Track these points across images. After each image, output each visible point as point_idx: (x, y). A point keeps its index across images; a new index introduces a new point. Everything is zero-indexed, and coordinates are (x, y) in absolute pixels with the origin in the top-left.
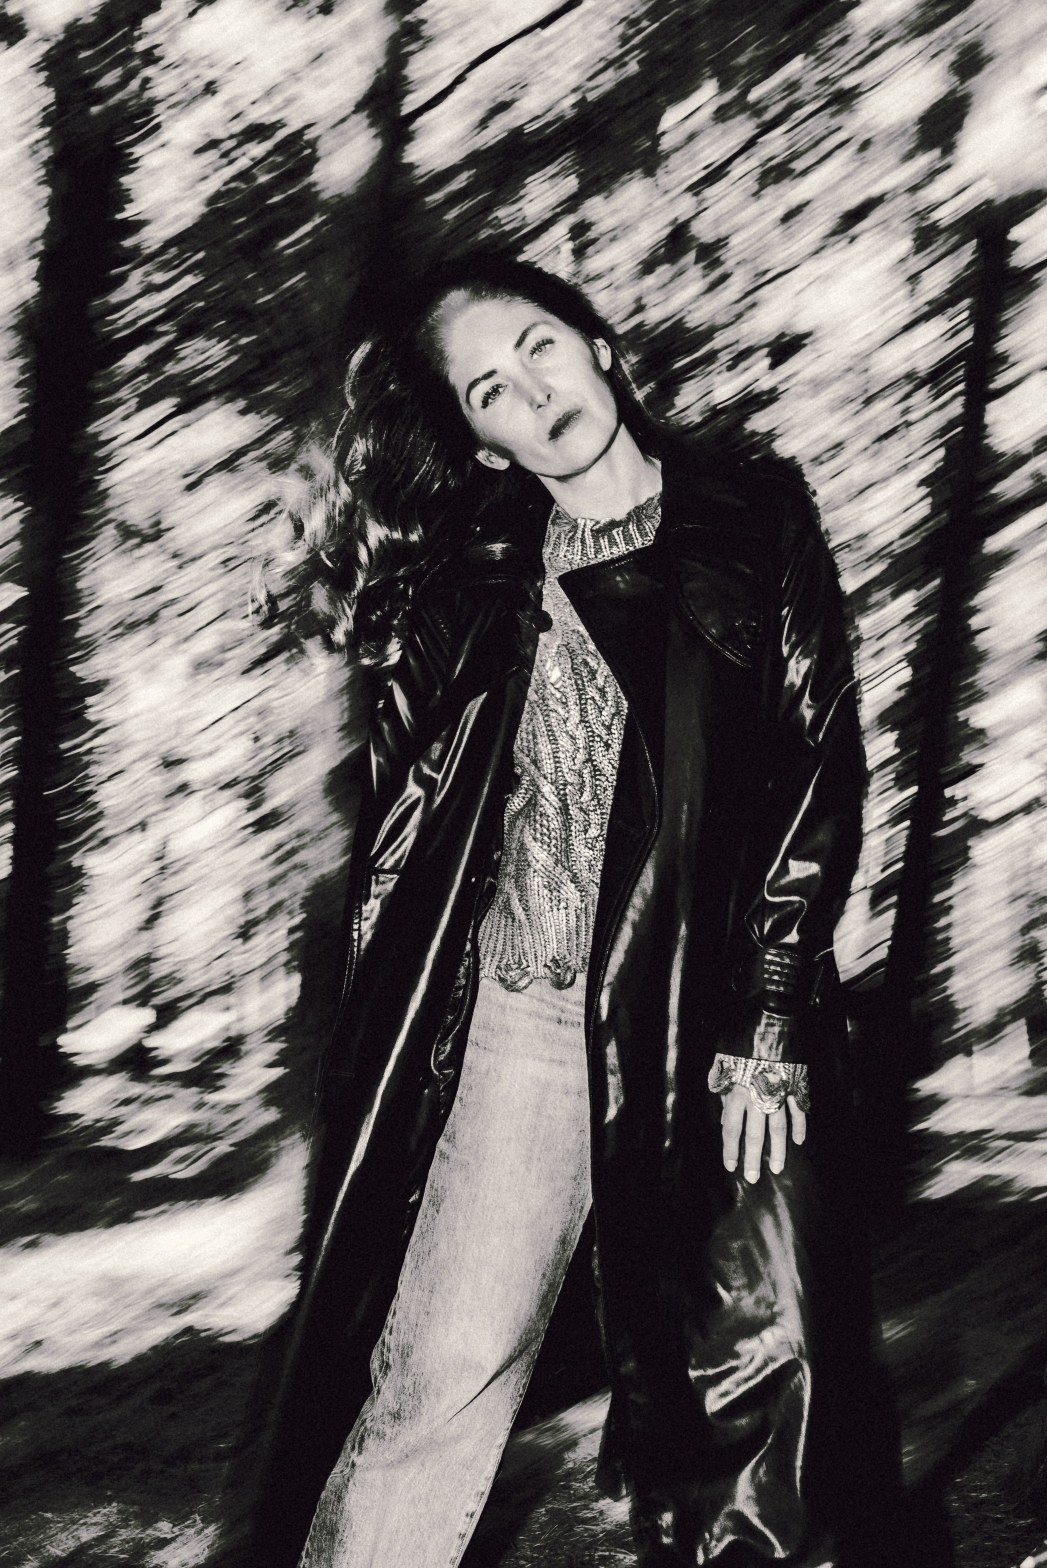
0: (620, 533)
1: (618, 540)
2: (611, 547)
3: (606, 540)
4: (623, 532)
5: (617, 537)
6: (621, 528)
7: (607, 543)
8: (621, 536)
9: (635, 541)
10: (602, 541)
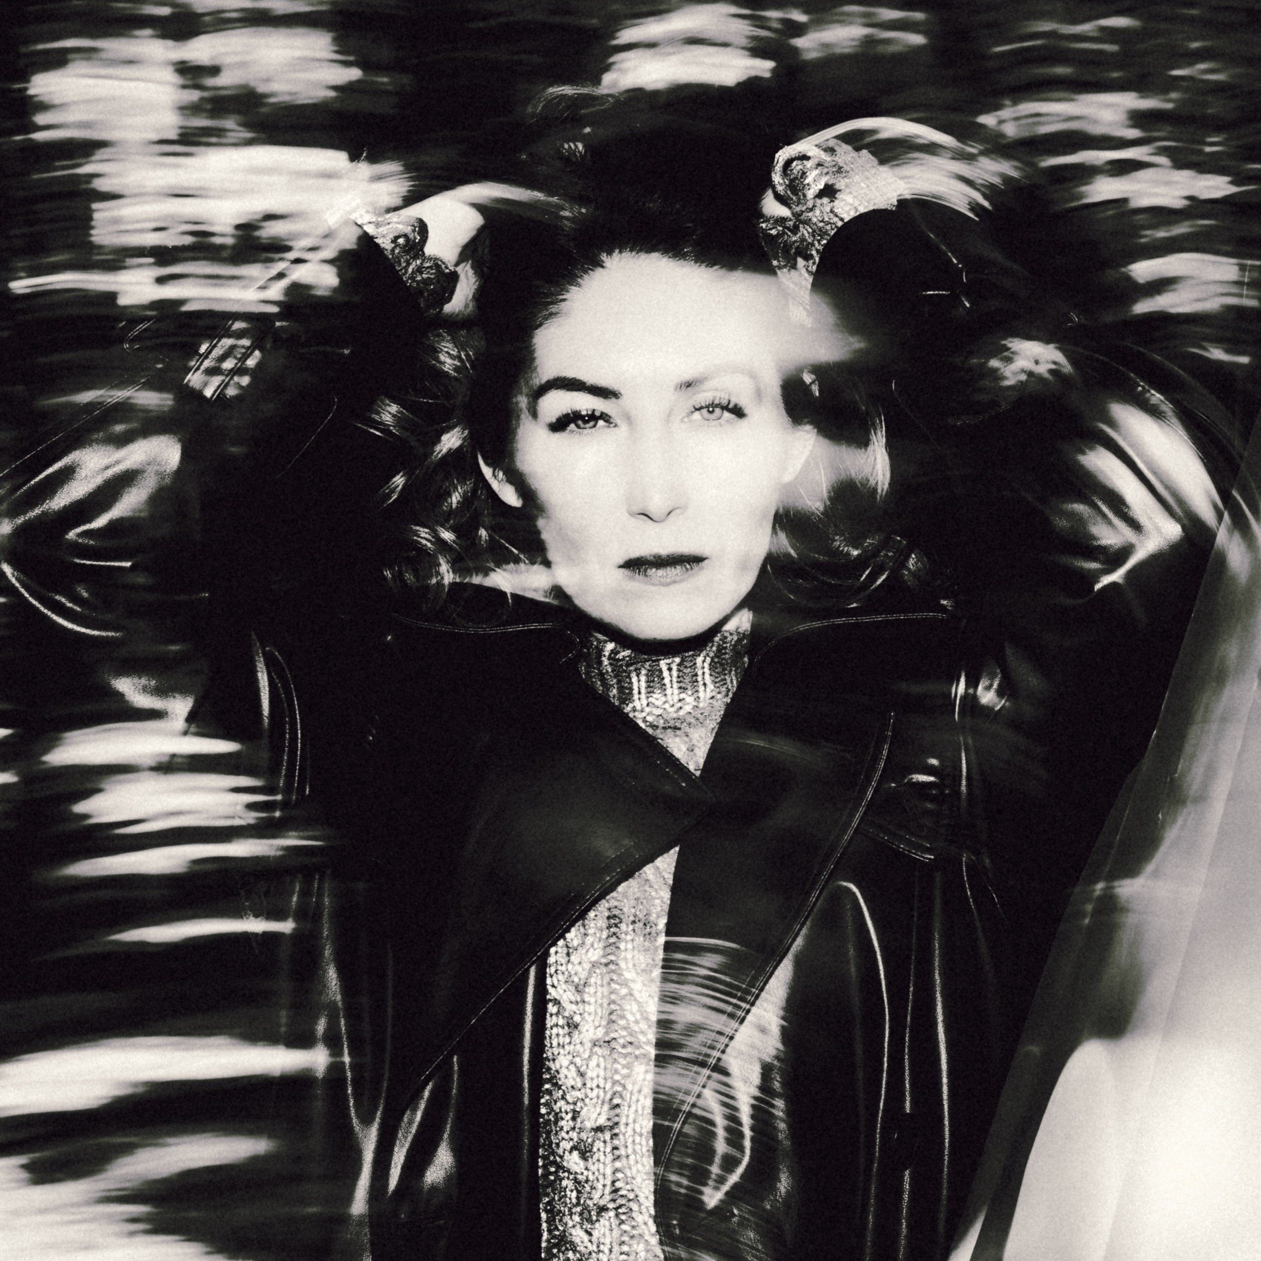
0: (674, 667)
1: (667, 681)
2: (650, 692)
3: (643, 678)
4: (679, 665)
5: (666, 673)
6: (678, 660)
7: (643, 684)
8: (675, 673)
9: (701, 688)
10: (634, 679)
